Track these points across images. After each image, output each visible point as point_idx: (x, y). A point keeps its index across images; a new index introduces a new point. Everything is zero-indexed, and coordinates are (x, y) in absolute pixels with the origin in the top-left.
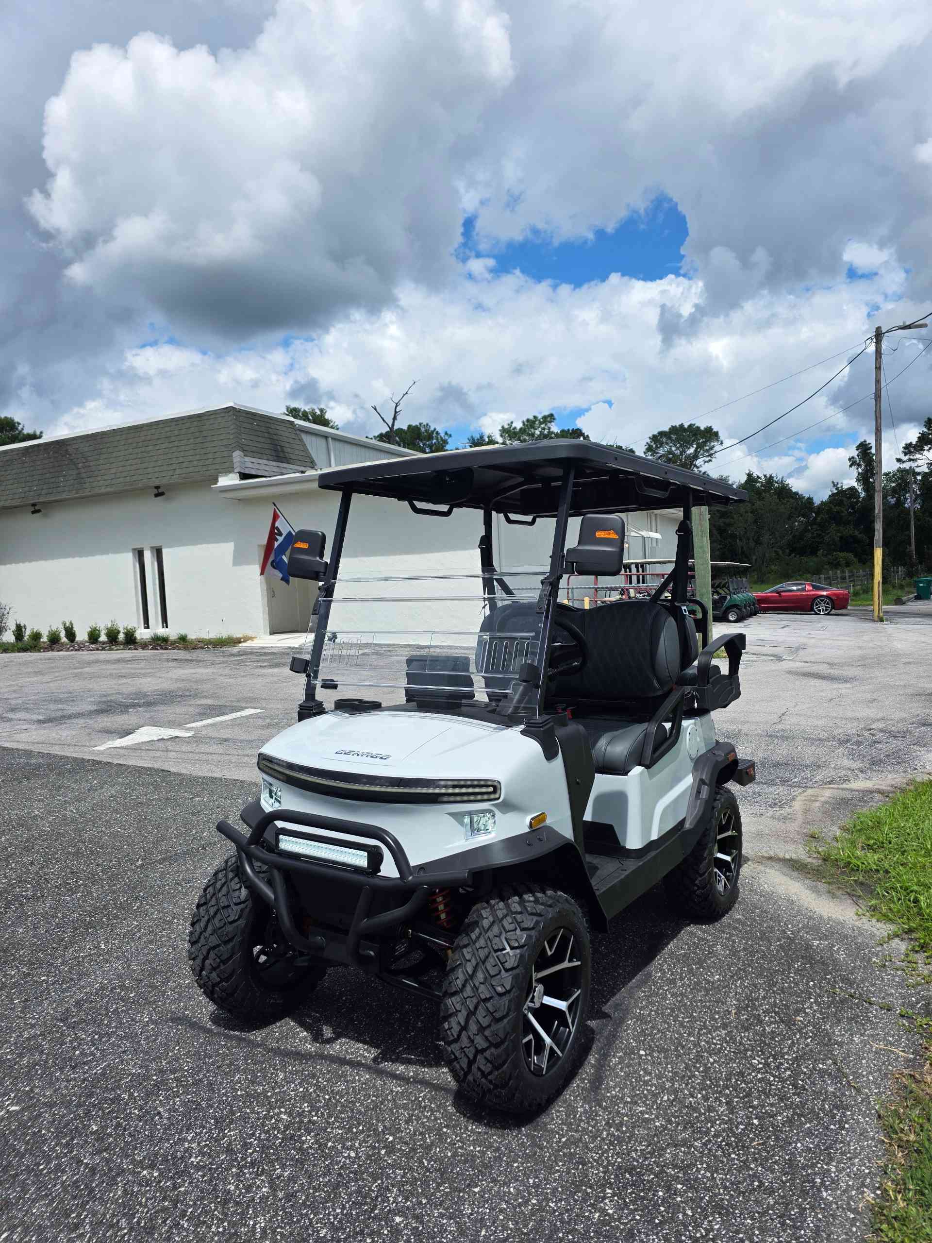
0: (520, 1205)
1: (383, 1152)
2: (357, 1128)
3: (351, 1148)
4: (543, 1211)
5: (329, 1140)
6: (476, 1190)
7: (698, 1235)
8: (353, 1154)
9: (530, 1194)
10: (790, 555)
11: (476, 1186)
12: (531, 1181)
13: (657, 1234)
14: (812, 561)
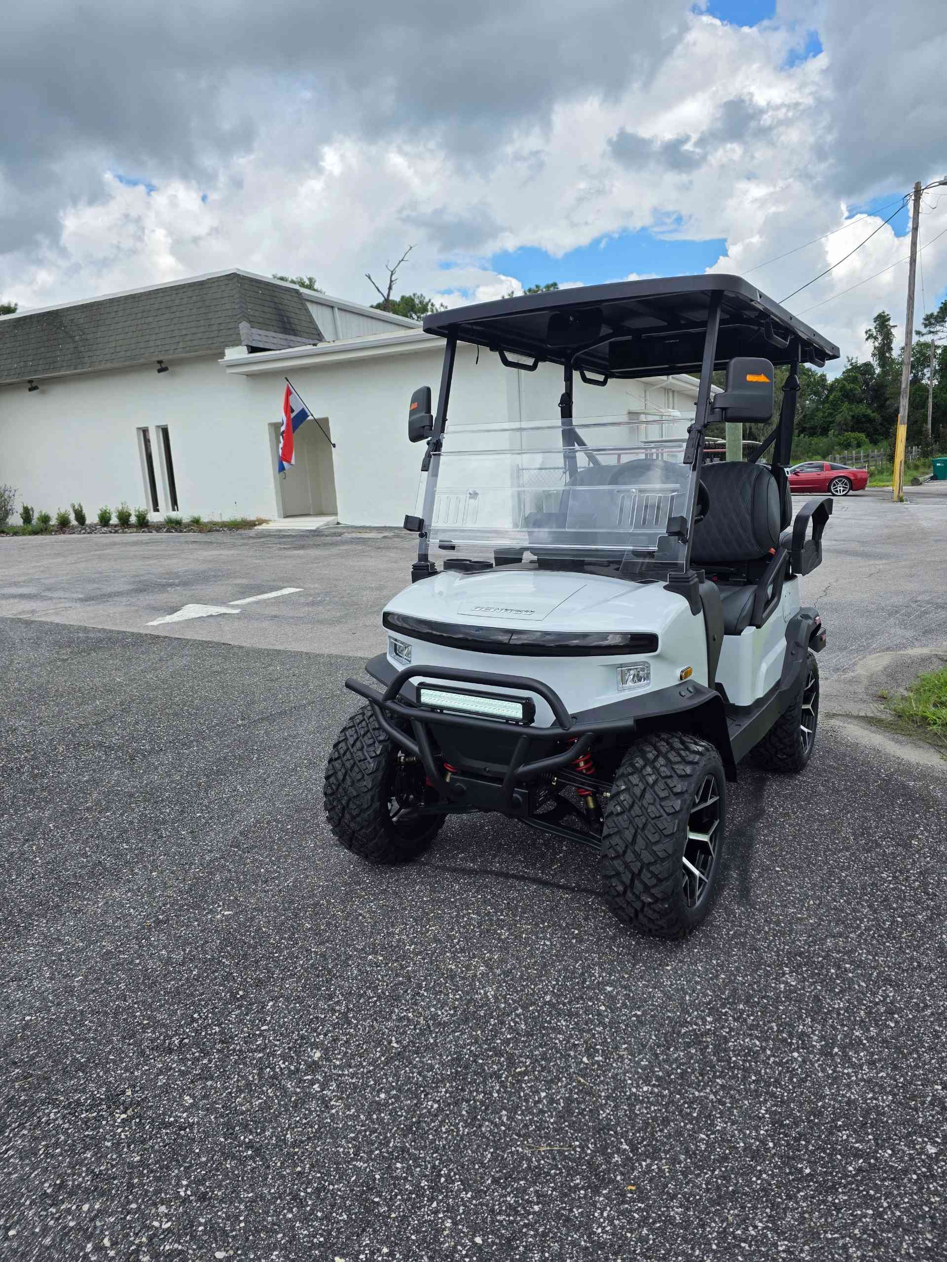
0: (712, 979)
1: (574, 941)
2: (543, 923)
3: (545, 938)
4: (734, 982)
5: (523, 932)
6: (669, 968)
7: (877, 1000)
8: (548, 943)
9: (717, 971)
10: (799, 436)
11: (668, 965)
12: (714, 962)
13: (841, 999)
14: (821, 442)
